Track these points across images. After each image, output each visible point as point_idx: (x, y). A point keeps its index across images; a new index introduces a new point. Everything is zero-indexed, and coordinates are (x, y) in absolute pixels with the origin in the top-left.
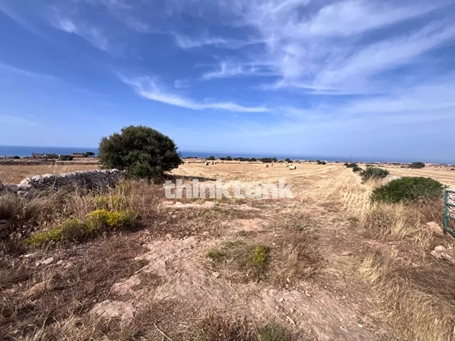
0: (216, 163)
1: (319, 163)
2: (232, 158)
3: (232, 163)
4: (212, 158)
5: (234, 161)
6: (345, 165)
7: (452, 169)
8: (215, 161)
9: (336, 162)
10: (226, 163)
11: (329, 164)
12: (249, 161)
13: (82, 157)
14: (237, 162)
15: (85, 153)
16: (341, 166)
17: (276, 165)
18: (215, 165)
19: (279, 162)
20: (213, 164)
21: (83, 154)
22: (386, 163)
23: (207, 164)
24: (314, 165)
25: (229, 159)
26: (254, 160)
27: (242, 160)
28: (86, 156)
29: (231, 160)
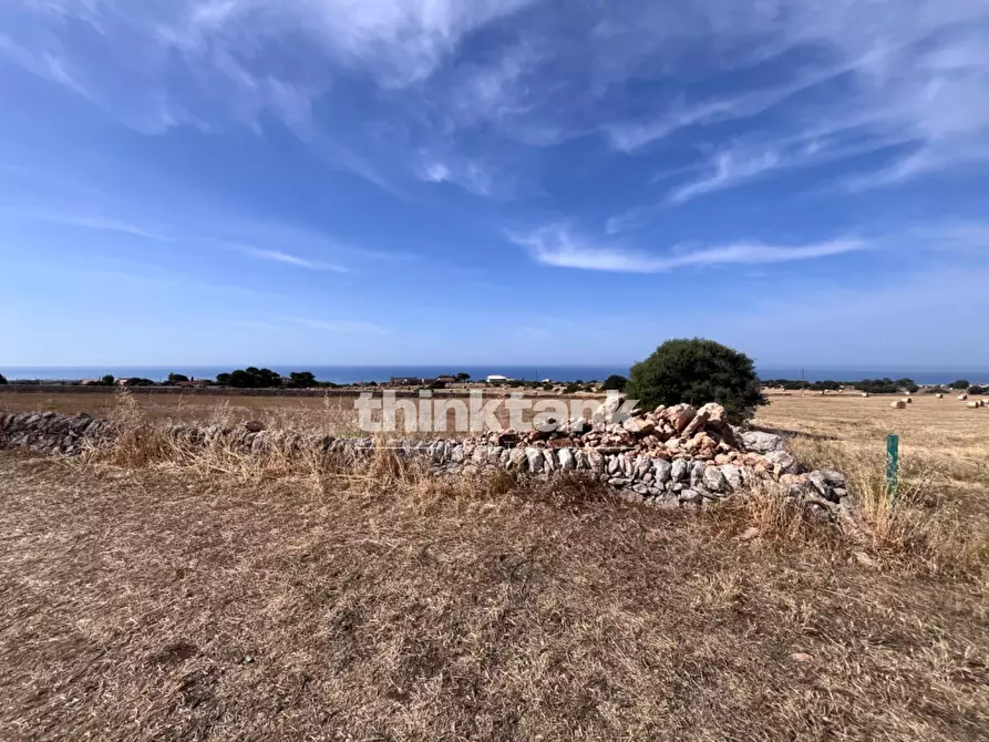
13: (452, 382)
27: (789, 385)
28: (457, 380)
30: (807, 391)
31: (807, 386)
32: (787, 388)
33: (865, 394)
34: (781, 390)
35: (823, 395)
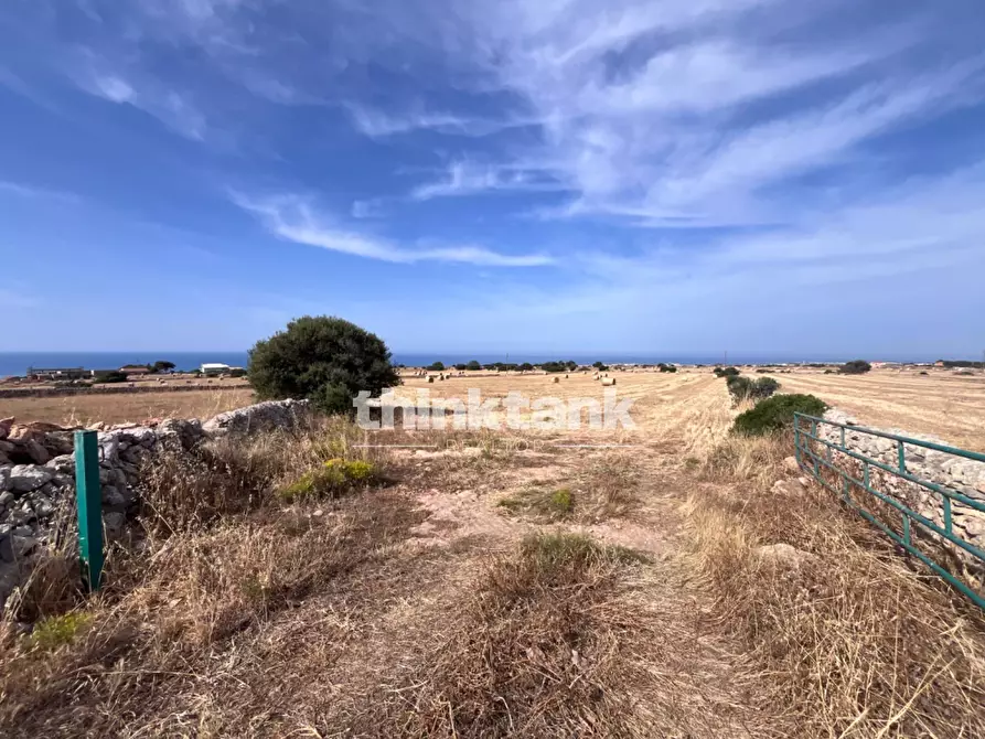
0: (448, 377)
1: (664, 369)
2: (481, 364)
3: (481, 376)
4: (439, 367)
5: (485, 372)
6: (715, 371)
7: (924, 373)
8: (445, 374)
9: (699, 366)
10: (470, 376)
11: (683, 370)
12: (517, 370)
13: (146, 373)
14: (491, 372)
15: (153, 365)
16: (708, 372)
17: (573, 375)
18: (446, 381)
19: (582, 370)
20: (442, 379)
21: (148, 367)
22: (798, 365)
23: (431, 380)
24: (653, 374)
25: (475, 366)
26: (528, 367)
27: (502, 367)
28: (155, 371)
29: (478, 368)
30: (513, 372)
31: (513, 367)
32: (499, 370)
33: (544, 372)
34: (495, 372)
35: (521, 375)
